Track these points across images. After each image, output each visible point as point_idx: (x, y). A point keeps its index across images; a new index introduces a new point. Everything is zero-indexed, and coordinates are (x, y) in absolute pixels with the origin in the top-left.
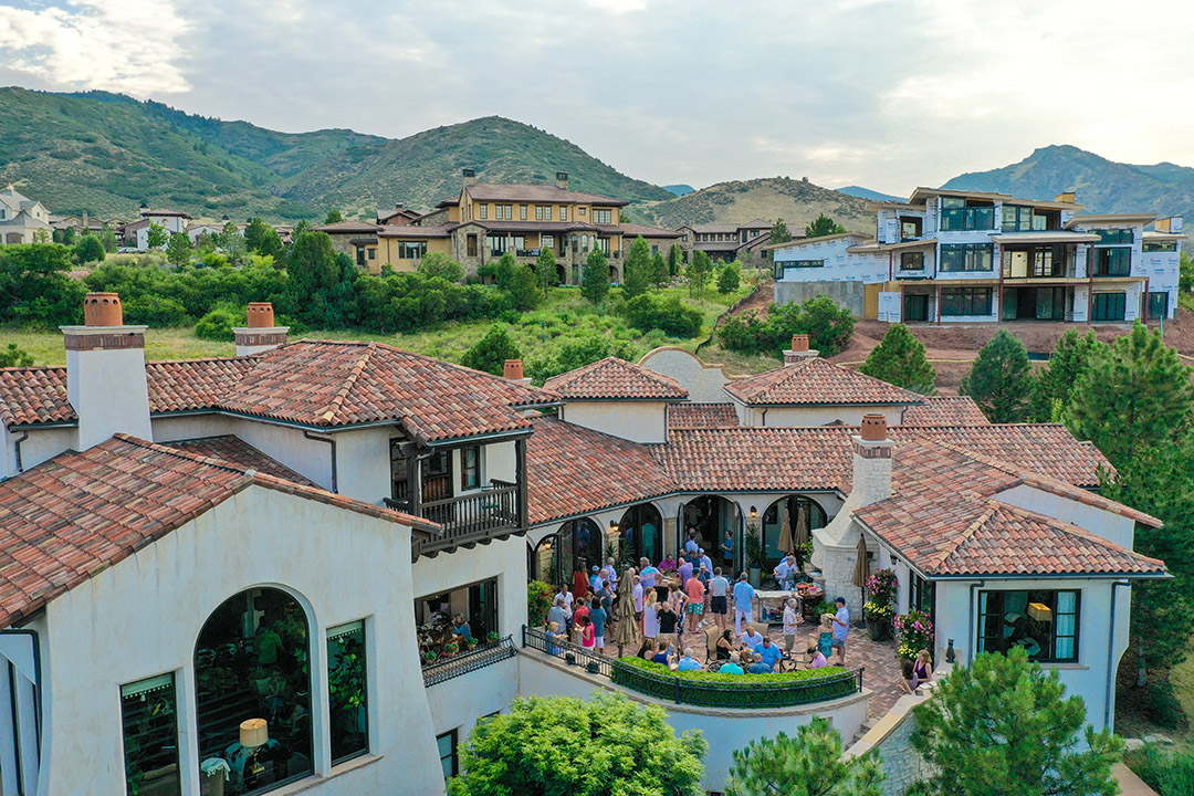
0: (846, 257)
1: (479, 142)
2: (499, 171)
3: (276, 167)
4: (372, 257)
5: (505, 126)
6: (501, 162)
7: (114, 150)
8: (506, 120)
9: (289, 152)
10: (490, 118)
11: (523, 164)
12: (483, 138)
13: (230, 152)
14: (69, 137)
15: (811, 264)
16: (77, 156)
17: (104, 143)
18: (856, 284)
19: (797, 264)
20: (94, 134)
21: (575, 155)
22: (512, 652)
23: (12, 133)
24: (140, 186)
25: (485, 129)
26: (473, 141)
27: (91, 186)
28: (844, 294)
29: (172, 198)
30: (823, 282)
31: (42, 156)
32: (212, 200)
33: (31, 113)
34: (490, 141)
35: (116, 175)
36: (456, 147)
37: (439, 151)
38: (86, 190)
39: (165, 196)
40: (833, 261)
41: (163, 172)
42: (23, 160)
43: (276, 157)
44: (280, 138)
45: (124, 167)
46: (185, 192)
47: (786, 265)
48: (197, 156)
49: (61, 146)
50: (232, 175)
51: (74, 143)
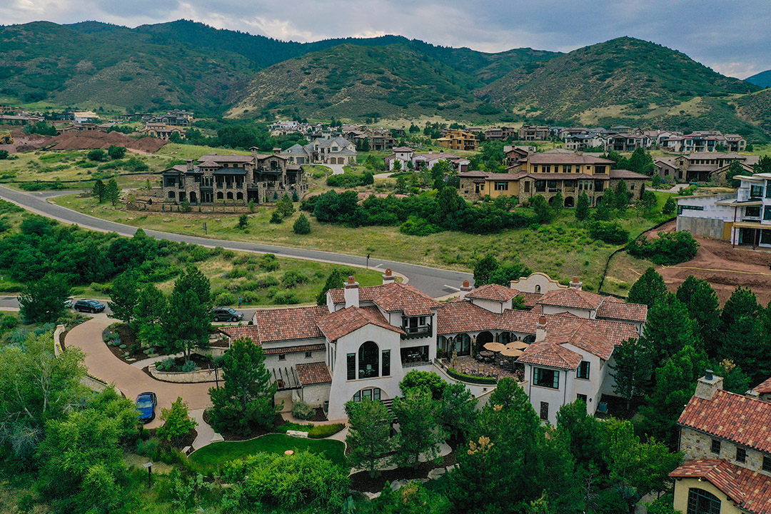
0: (715, 207)
1: (611, 56)
2: (622, 76)
3: (482, 76)
4: (482, 189)
5: (631, 44)
6: (625, 70)
7: (392, 77)
8: (633, 39)
9: (490, 66)
10: (621, 38)
11: (640, 71)
12: (614, 53)
13: (456, 70)
14: (371, 72)
15: (696, 208)
16: (374, 82)
17: (388, 74)
18: (720, 221)
19: (689, 208)
20: (383, 69)
21: (682, 60)
22: (431, 364)
23: (344, 71)
24: (405, 98)
25: (616, 47)
26: (606, 56)
27: (380, 99)
28: (713, 226)
29: (420, 105)
30: (702, 218)
31: (357, 84)
32: (441, 105)
33: (353, 59)
34: (619, 55)
35: (393, 92)
36: (594, 61)
37: (582, 64)
38: (377, 102)
39: (417, 103)
40: (708, 208)
41: (417, 89)
42: (349, 86)
43: (483, 70)
44: (486, 56)
45: (397, 87)
46: (427, 100)
47: (683, 207)
48: (436, 76)
49: (367, 77)
50: (454, 86)
51: (373, 75)
